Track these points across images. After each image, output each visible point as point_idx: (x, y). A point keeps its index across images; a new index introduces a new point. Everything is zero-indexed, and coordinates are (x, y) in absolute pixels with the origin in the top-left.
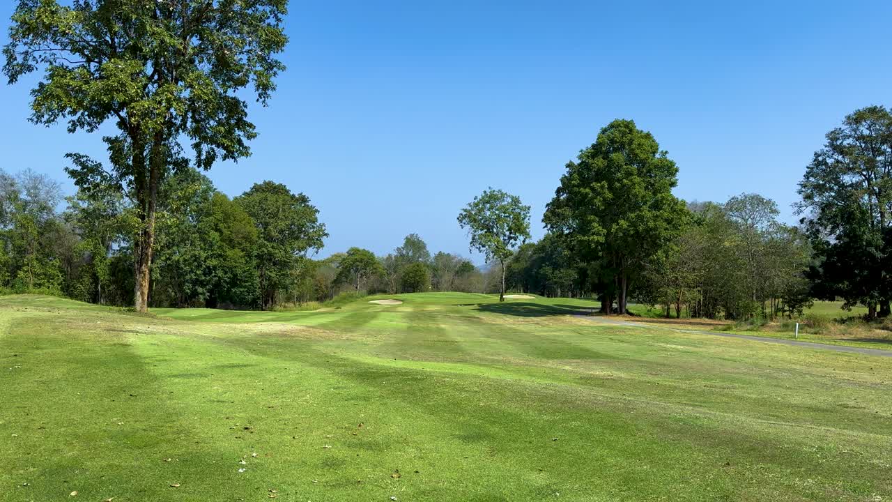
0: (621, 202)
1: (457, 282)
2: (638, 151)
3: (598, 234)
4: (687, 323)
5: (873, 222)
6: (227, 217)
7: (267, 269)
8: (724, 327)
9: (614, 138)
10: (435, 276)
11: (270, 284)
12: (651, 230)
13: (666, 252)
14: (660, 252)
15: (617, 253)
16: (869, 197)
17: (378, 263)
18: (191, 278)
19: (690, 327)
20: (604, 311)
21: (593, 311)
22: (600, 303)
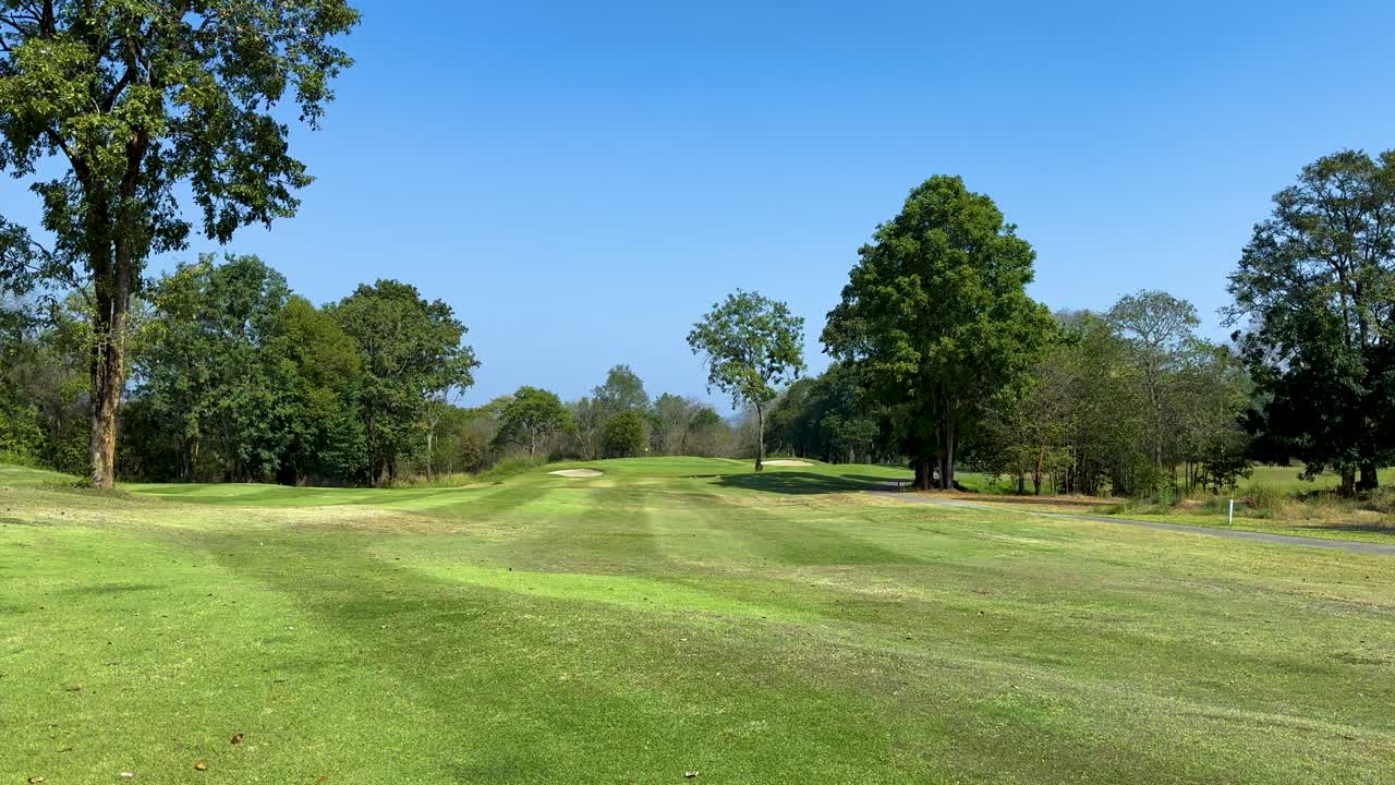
0: (944, 307)
1: (691, 440)
2: (968, 226)
3: (907, 359)
4: (1050, 503)
5: (1348, 337)
6: (308, 335)
7: (377, 421)
8: (1110, 508)
9: (929, 204)
10: (656, 431)
11: (383, 445)
12: (993, 351)
13: (1017, 388)
14: (1007, 388)
15: (938, 389)
16: (1342, 297)
17: (564, 412)
18: (249, 436)
19: (1055, 509)
20: (919, 485)
21: (902, 484)
22: (914, 472)
